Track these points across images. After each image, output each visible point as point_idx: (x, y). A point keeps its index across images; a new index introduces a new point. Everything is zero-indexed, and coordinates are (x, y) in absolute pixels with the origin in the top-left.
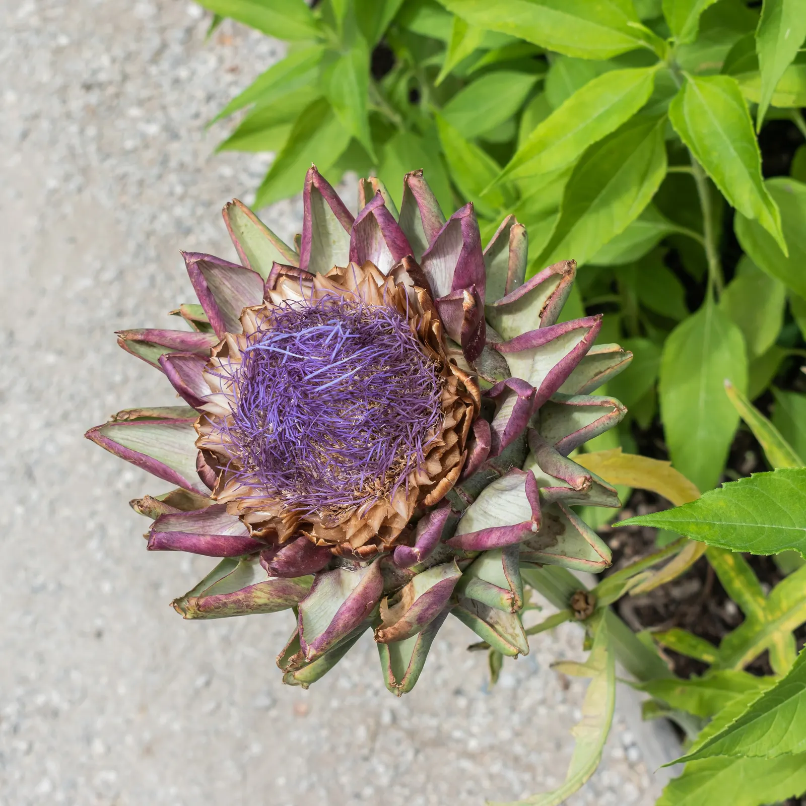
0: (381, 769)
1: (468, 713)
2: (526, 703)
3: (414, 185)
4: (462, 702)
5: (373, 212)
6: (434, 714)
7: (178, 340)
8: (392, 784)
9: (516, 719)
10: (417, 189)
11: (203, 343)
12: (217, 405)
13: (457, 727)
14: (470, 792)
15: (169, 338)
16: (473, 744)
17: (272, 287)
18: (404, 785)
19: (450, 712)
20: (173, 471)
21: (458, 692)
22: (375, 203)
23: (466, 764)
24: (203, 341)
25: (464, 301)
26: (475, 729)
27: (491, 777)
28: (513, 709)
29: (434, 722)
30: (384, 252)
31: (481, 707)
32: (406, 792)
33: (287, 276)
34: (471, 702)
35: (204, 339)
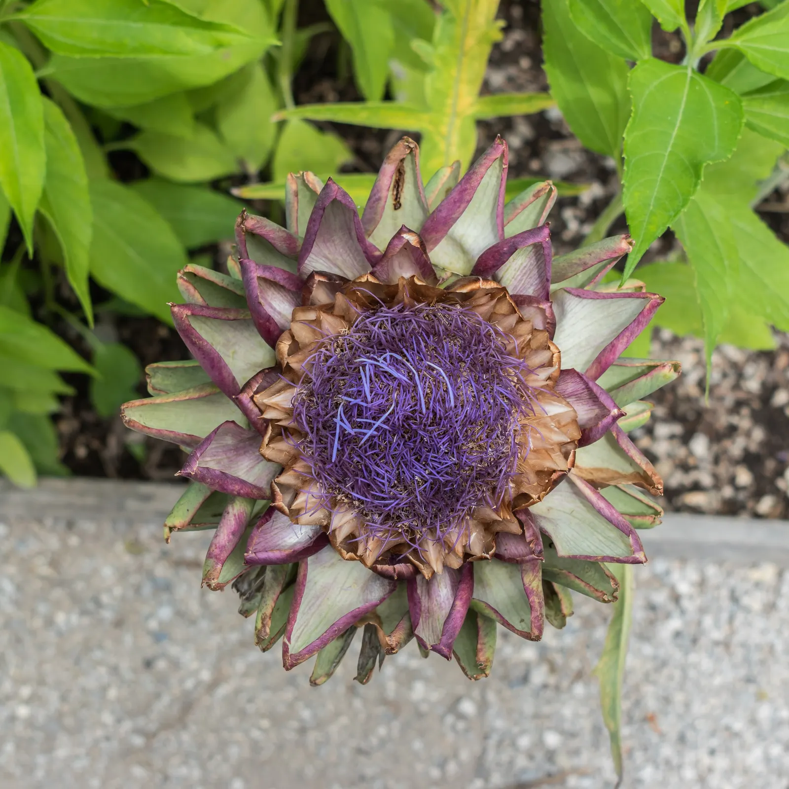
0: (183, 771)
1: (175, 664)
2: (194, 607)
3: (253, 225)
4: (161, 665)
5: (259, 275)
6: (158, 696)
7: (231, 537)
8: (203, 766)
9: (204, 625)
10: (257, 226)
11: (239, 518)
12: (341, 527)
13: (182, 681)
14: (250, 700)
15: (227, 544)
16: (206, 675)
17: (260, 413)
18: (210, 757)
19: (162, 680)
20: (357, 610)
21: (148, 664)
22: (252, 268)
23: (223, 690)
24: (237, 517)
25: (411, 242)
26: (194, 665)
27: (245, 675)
28: (193, 622)
29: (166, 700)
30: (271, 299)
31: (174, 650)
32: (219, 757)
33: (256, 393)
34: (164, 655)
35: (235, 515)
